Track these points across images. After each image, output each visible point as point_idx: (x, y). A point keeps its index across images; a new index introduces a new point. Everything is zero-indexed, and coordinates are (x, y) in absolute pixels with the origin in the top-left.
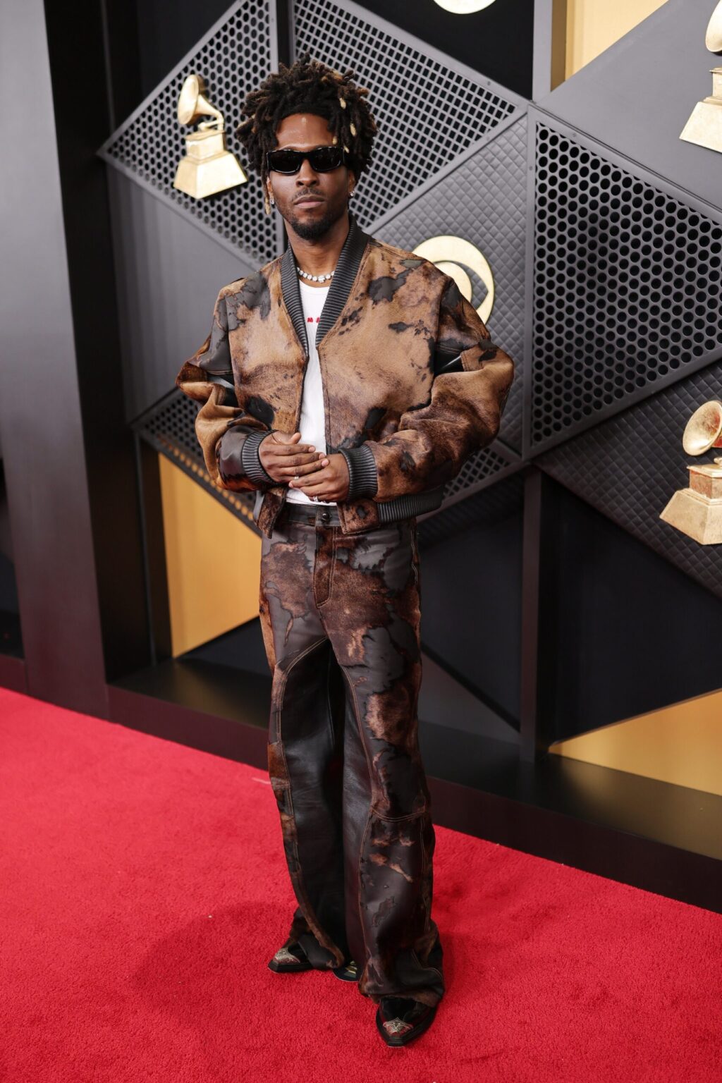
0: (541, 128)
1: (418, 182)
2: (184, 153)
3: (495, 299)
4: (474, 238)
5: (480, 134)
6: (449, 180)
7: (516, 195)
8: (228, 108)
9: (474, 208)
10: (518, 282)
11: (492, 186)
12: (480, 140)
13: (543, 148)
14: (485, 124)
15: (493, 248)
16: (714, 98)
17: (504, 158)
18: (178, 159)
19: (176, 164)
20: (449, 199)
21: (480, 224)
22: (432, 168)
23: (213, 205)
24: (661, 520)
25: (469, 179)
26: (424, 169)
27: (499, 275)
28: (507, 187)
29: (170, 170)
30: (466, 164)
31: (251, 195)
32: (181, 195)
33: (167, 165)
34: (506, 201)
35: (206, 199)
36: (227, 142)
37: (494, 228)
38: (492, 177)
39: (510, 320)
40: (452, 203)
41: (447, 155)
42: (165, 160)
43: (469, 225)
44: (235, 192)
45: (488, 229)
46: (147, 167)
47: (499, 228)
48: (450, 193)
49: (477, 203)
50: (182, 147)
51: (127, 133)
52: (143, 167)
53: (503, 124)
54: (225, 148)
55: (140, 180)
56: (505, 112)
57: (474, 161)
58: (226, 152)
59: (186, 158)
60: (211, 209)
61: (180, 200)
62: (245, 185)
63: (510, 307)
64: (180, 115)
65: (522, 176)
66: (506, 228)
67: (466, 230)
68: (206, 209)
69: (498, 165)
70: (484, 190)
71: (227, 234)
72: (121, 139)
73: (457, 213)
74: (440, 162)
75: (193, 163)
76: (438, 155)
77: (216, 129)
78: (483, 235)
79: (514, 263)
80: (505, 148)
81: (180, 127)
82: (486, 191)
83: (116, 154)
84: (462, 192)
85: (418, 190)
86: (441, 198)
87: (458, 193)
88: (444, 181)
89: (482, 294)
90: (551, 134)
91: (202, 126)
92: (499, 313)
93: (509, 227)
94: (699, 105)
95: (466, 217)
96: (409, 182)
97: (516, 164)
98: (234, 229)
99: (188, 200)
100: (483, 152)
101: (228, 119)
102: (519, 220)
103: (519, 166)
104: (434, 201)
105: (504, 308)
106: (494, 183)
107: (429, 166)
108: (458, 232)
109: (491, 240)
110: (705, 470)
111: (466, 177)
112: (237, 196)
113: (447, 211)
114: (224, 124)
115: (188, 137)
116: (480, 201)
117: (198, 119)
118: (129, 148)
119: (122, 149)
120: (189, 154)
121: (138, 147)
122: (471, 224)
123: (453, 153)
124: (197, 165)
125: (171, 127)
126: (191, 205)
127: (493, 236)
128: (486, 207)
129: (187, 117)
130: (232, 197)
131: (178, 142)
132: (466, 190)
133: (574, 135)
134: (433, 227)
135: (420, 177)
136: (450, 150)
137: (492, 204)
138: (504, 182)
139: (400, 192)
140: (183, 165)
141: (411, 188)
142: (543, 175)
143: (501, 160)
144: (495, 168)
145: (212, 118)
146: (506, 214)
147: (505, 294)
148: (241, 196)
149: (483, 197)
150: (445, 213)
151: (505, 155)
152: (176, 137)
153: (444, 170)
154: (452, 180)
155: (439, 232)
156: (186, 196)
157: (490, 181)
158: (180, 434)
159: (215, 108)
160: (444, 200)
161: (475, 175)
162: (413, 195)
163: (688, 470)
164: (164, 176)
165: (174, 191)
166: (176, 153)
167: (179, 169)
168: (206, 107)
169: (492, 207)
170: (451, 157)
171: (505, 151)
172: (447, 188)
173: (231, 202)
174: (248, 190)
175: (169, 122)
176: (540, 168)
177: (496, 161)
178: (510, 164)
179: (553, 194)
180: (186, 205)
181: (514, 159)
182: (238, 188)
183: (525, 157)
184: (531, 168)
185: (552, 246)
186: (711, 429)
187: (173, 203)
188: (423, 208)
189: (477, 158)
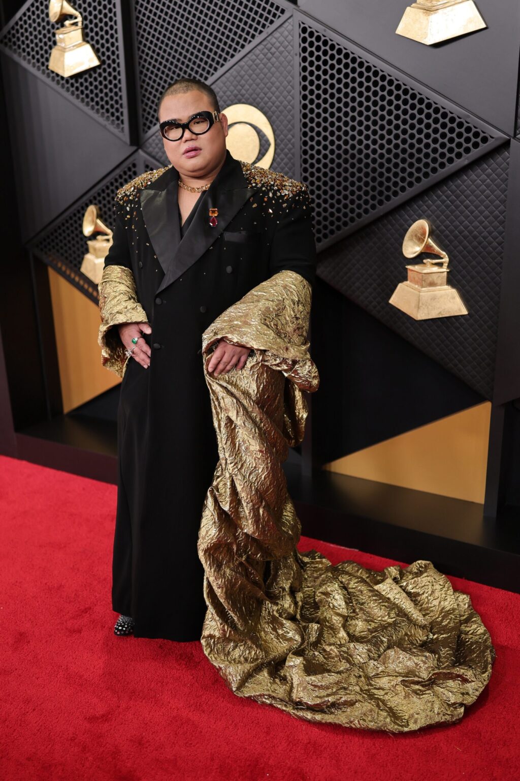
0: (302, 26)
1: (220, 64)
2: (55, 43)
3: (275, 149)
4: (260, 105)
5: (262, 29)
6: (242, 63)
7: (287, 74)
8: (85, 10)
9: (259, 84)
10: (291, 137)
11: (271, 68)
12: (262, 34)
13: (304, 40)
14: (265, 22)
15: (273, 113)
16: (418, 4)
17: (279, 47)
18: (51, 48)
19: (49, 51)
20: (242, 77)
21: (264, 95)
22: (230, 55)
23: (77, 82)
24: (390, 304)
25: (255, 63)
26: (224, 55)
27: (278, 132)
28: (282, 69)
29: (46, 56)
30: (253, 51)
31: (104, 75)
32: (54, 75)
33: (43, 52)
34: (281, 79)
35: (72, 77)
36: (85, 37)
37: (274, 98)
38: (271, 60)
39: (286, 164)
40: (244, 80)
41: (240, 45)
42: (41, 48)
43: (256, 96)
44: (92, 72)
45: (270, 98)
47: (277, 98)
48: (243, 73)
49: (261, 80)
50: (53, 39)
51: (13, 28)
52: (25, 54)
53: (277, 22)
54: (84, 40)
55: (24, 64)
56: (278, 13)
57: (258, 50)
58: (84, 43)
59: (56, 47)
60: (76, 85)
61: (53, 79)
62: (99, 67)
63: (286, 155)
64: (51, 15)
65: (291, 61)
66: (281, 98)
67: (254, 100)
68: (72, 85)
69: (275, 52)
70: (266, 70)
71: (88, 104)
72: (9, 32)
73: (248, 87)
74: (235, 50)
75: (61, 50)
76: (234, 45)
77: (77, 25)
78: (266, 103)
79: (287, 123)
80: (279, 40)
81: (51, 24)
82: (267, 71)
83: (6, 44)
84: (250, 72)
85: (221, 71)
86: (237, 76)
87: (248, 73)
88: (238, 64)
89: (267, 146)
90: (309, 30)
91: (67, 23)
92: (278, 160)
93: (283, 97)
94: (408, 8)
95: (254, 90)
96: (214, 64)
97: (287, 51)
98: (92, 100)
99: (59, 78)
100: (264, 43)
101: (85, 18)
102: (290, 92)
103: (289, 53)
104: (232, 78)
105: (282, 156)
106: (273, 65)
107: (228, 53)
108: (249, 101)
109: (272, 107)
110: (417, 268)
111: (253, 61)
112: (94, 75)
113: (241, 85)
114: (82, 22)
115: (57, 31)
116: (263, 78)
117: (64, 17)
118: (15, 39)
119: (10, 40)
120: (59, 44)
121: (22, 39)
122: (258, 95)
123: (244, 43)
124: (64, 52)
125: (45, 24)
126: (62, 82)
127: (273, 104)
128: (267, 83)
129: (56, 17)
130: (90, 76)
131: (50, 35)
132: (254, 71)
133: (325, 31)
134: (232, 97)
135: (221, 61)
136: (241, 42)
137: (271, 81)
138: (279, 65)
139: (208, 72)
140: (55, 52)
141: (216, 69)
142: (304, 59)
143: (277, 49)
144: (273, 54)
145: (74, 17)
146: (282, 88)
147: (282, 146)
148: (97, 75)
149: (265, 75)
150: (239, 87)
151: (279, 45)
152: (49, 31)
153: (238, 56)
154: (244, 64)
155: (236, 101)
156: (58, 75)
157: (269, 64)
158: (61, 251)
159: (76, 9)
160: (239, 78)
161: (259, 59)
162: (217, 74)
163: (407, 269)
164: (41, 60)
165: (49, 71)
166: (49, 43)
167: (52, 55)
168: (69, 9)
169: (271, 83)
170: (243, 46)
171: (279, 42)
172: (240, 69)
173: (89, 80)
174: (101, 71)
175: (43, 20)
176: (303, 55)
177: (273, 50)
178: (283, 51)
179: (312, 73)
180: (58, 82)
181: (285, 48)
182: (94, 69)
183: (292, 46)
184: (296, 55)
185: (312, 111)
186: (421, 240)
187: (49, 81)
188: (224, 84)
189: (261, 47)
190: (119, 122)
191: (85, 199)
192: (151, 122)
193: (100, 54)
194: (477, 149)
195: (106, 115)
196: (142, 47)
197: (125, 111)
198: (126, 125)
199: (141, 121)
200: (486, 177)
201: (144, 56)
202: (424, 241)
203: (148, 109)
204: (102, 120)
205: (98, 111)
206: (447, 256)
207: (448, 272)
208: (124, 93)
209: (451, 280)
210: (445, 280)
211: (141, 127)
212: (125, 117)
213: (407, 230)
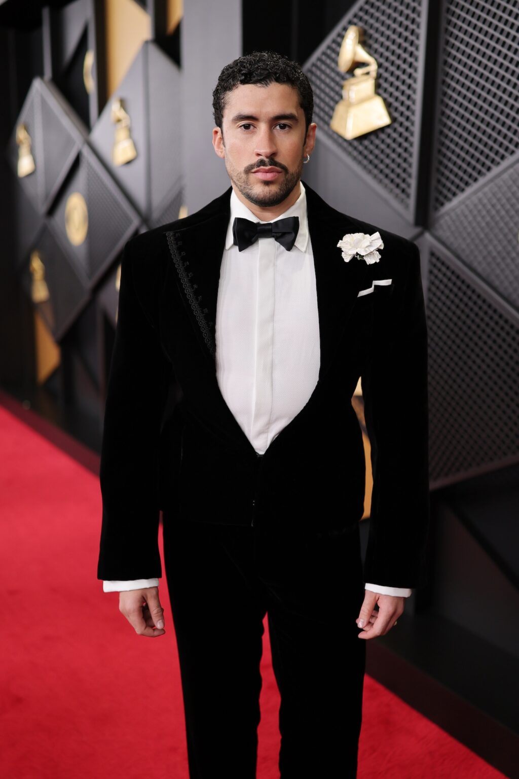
2: (342, 97)
8: (381, 55)
18: (336, 103)
19: (334, 107)
23: (361, 144)
29: (329, 112)
31: (393, 136)
35: (356, 139)
36: (378, 86)
44: (380, 133)
50: (340, 92)
54: (376, 92)
58: (376, 96)
59: (342, 102)
60: (360, 148)
64: (341, 63)
68: (356, 148)
75: (347, 106)
77: (369, 75)
81: (340, 74)
91: (358, 72)
101: (380, 66)
114: (377, 70)
115: (346, 83)
117: (355, 66)
120: (345, 98)
124: (350, 107)
125: (333, 74)
126: (343, 145)
129: (346, 65)
130: (378, 138)
131: (338, 87)
145: (367, 65)
152: (337, 83)
159: (370, 54)
167: (337, 111)
168: (363, 55)
173: (376, 142)
182: (382, 129)
190: (404, 196)
193: (392, 110)
196: (447, 100)
199: (433, 194)
201: (448, 112)
203: (443, 180)
204: (384, 193)
205: (380, 181)
208: (415, 160)
211: (432, 202)
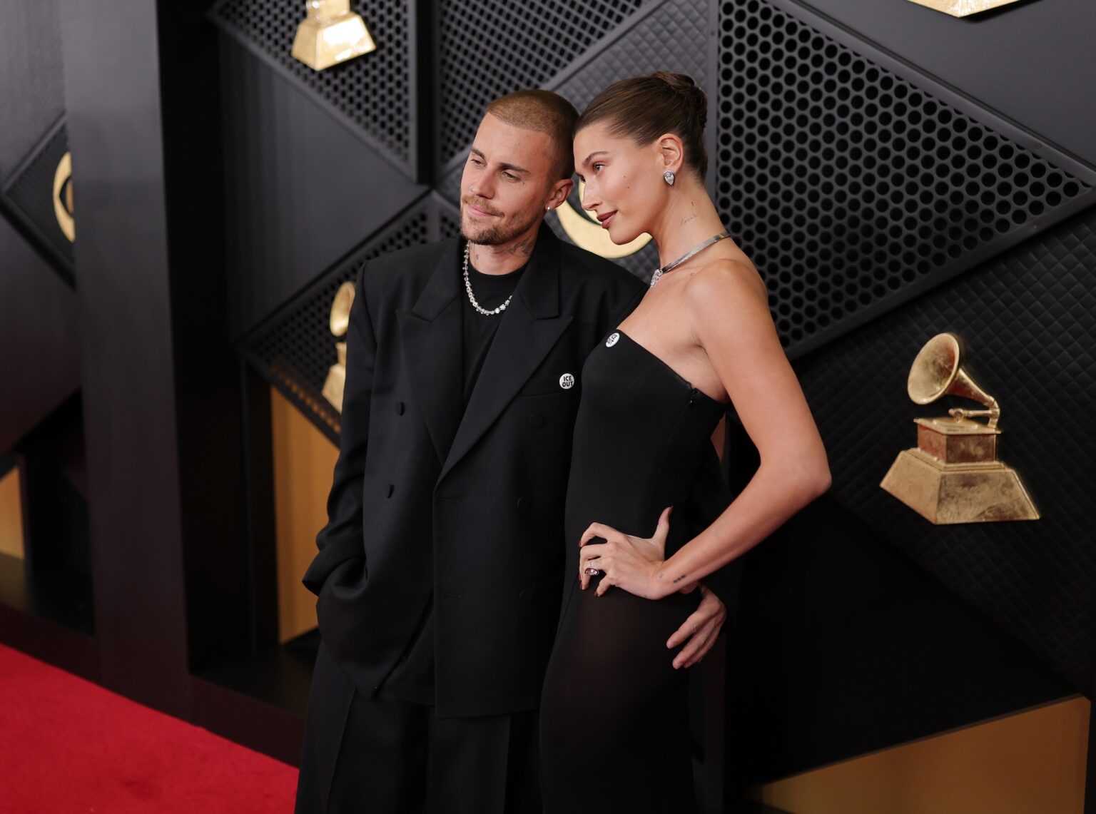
1: (579, 49)
2: (305, 14)
6: (616, 48)
7: (696, 67)
13: (727, 9)
17: (683, 21)
18: (298, 22)
19: (294, 28)
22: (596, 33)
23: (336, 76)
25: (640, 47)
26: (586, 34)
28: (686, 57)
30: (637, 28)
31: (380, 66)
32: (300, 66)
33: (285, 29)
35: (329, 70)
38: (668, 44)
41: (614, 17)
42: (283, 23)
44: (362, 62)
46: (262, 31)
48: (617, 64)
50: (302, 8)
54: (352, 9)
55: (254, 47)
57: (647, 25)
58: (352, 14)
61: (298, 72)
62: (372, 53)
65: (703, 44)
68: (328, 82)
69: (675, 30)
71: (351, 114)
74: (605, 25)
75: (313, 26)
76: (604, 17)
80: (684, 8)
83: (228, 17)
84: (631, 62)
85: (579, 60)
86: (606, 70)
88: (610, 49)
96: (568, 50)
97: (698, 28)
99: (308, 71)
100: (657, 14)
103: (701, 30)
104: (598, 73)
106: (671, 51)
107: (592, 31)
110: (936, 424)
111: (636, 44)
118: (242, 9)
119: (235, 10)
120: (310, 15)
123: (621, 14)
124: (318, 28)
130: (359, 68)
132: (637, 60)
135: (581, 44)
136: (617, 11)
138: (683, 51)
139: (557, 63)
140: (303, 30)
141: (570, 58)
142: (727, 42)
143: (679, 23)
144: (671, 32)
148: (368, 66)
151: (683, 17)
153: (610, 36)
154: (619, 48)
156: (305, 66)
157: (665, 50)
160: (610, 73)
161: (647, 41)
162: (573, 66)
164: (283, 42)
165: (292, 60)
167: (299, 34)
170: (619, 19)
171: (684, 12)
172: (613, 57)
174: (376, 59)
176: (724, 34)
177: (673, 25)
178: (689, 28)
179: (740, 66)
180: (306, 78)
181: (694, 21)
182: (365, 57)
183: (707, 19)
184: (713, 33)
185: (738, 131)
186: (943, 372)
187: (290, 75)
188: (584, 82)
189: (650, 20)
190: (401, 144)
191: (337, 272)
192: (456, 145)
193: (376, 32)
194: (1057, 207)
195: (381, 131)
196: (447, 21)
197: (412, 125)
198: (412, 151)
199: (439, 141)
200: (1076, 259)
201: (450, 36)
202: (950, 373)
203: (451, 123)
204: (372, 141)
205: (367, 126)
206: (996, 404)
207: (998, 435)
208: (412, 97)
209: (1006, 450)
210: (993, 450)
211: (438, 152)
212: (412, 137)
213: (917, 351)
